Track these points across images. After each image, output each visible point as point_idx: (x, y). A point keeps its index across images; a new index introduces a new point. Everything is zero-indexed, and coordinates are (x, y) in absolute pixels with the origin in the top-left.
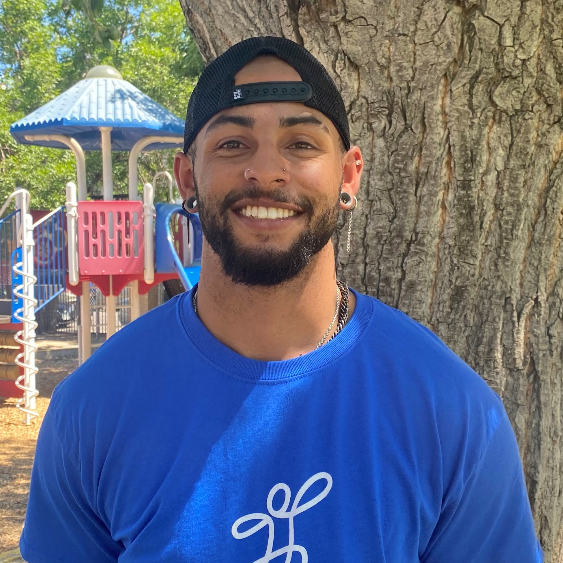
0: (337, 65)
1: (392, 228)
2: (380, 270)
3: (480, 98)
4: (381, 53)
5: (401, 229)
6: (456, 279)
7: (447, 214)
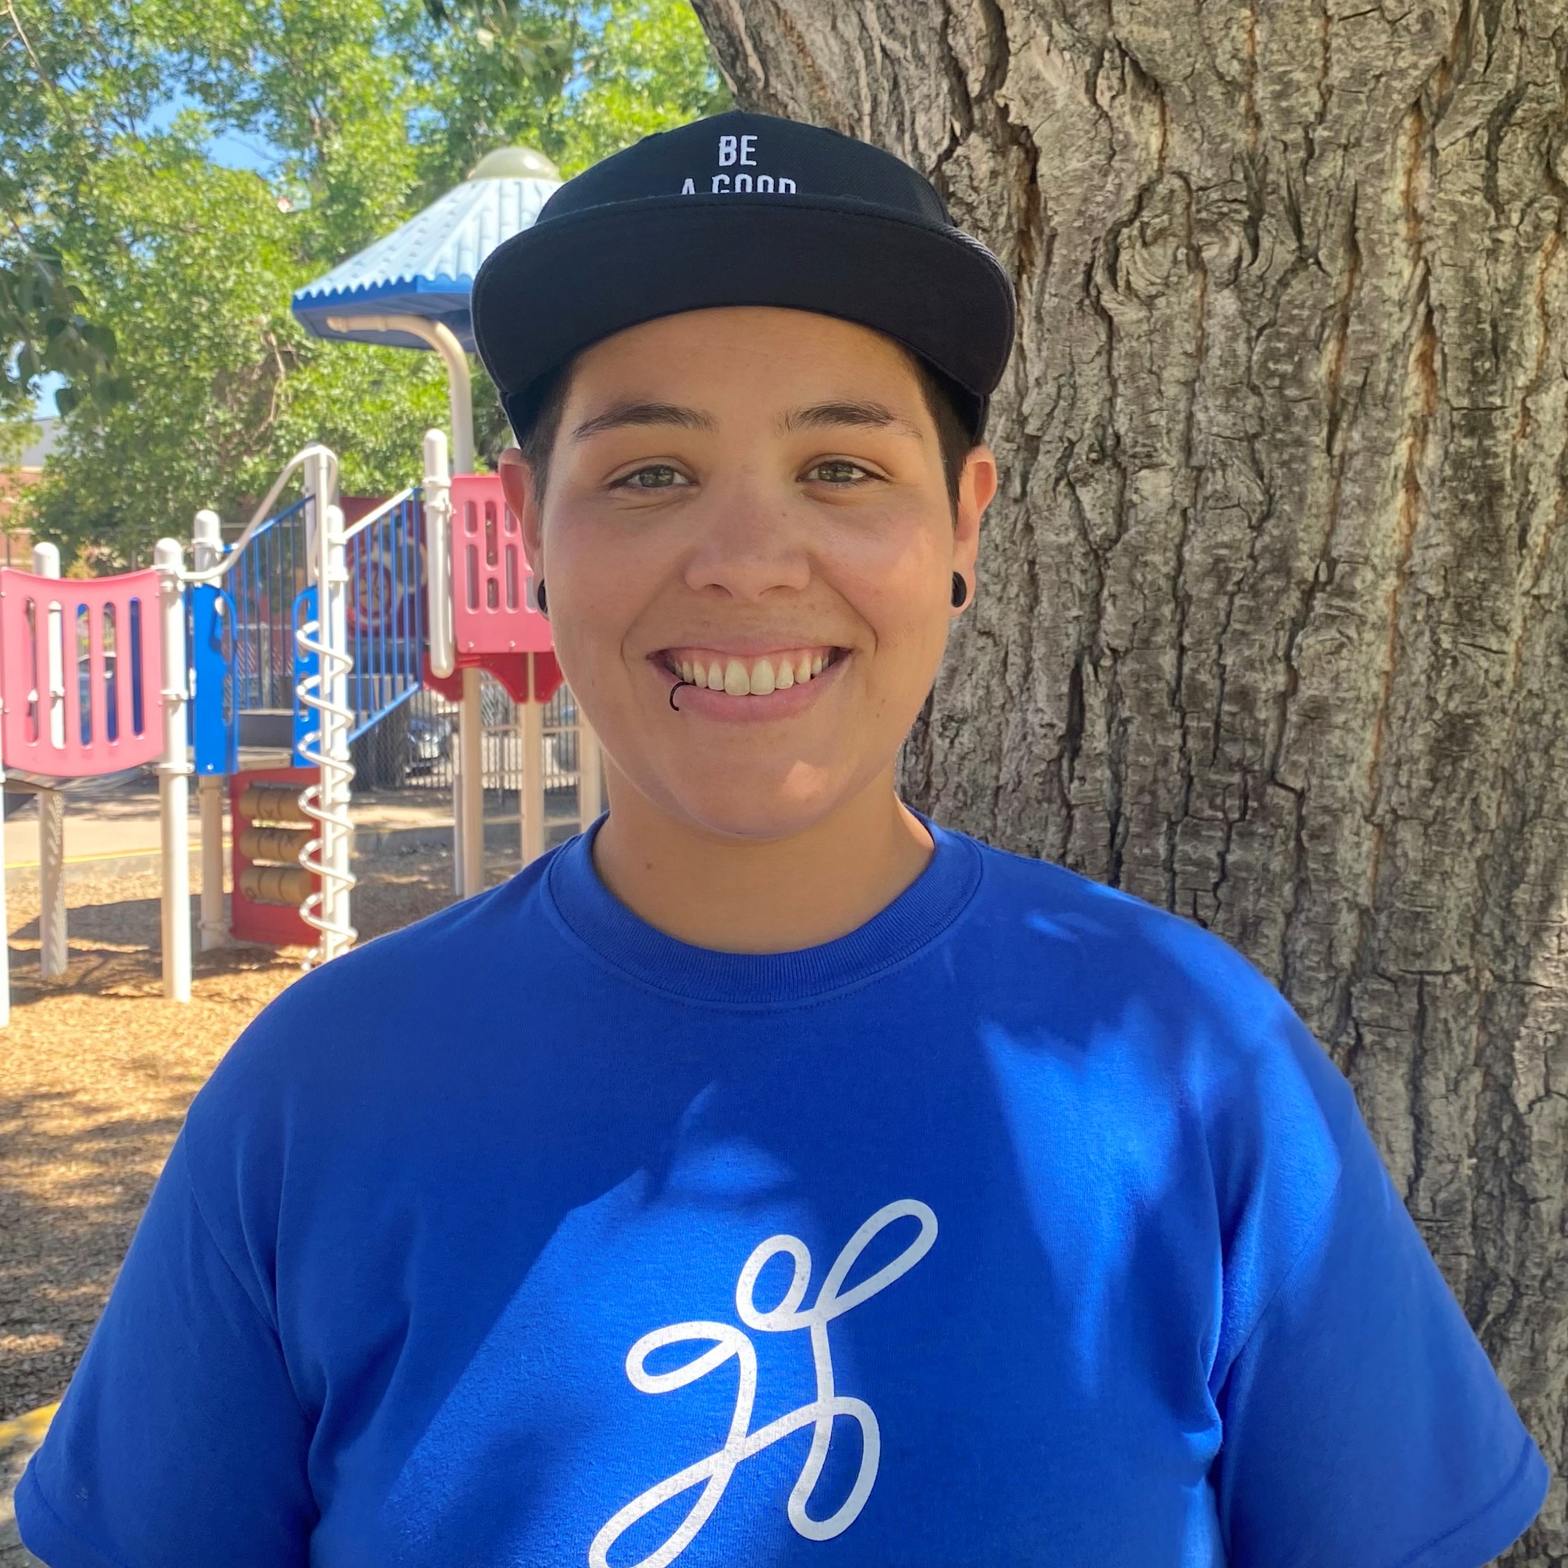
0: (1101, 83)
1: (1258, 545)
2: (1224, 667)
3: (1518, 170)
4: (1227, 45)
5: (1284, 550)
6: (1449, 695)
7: (1421, 505)
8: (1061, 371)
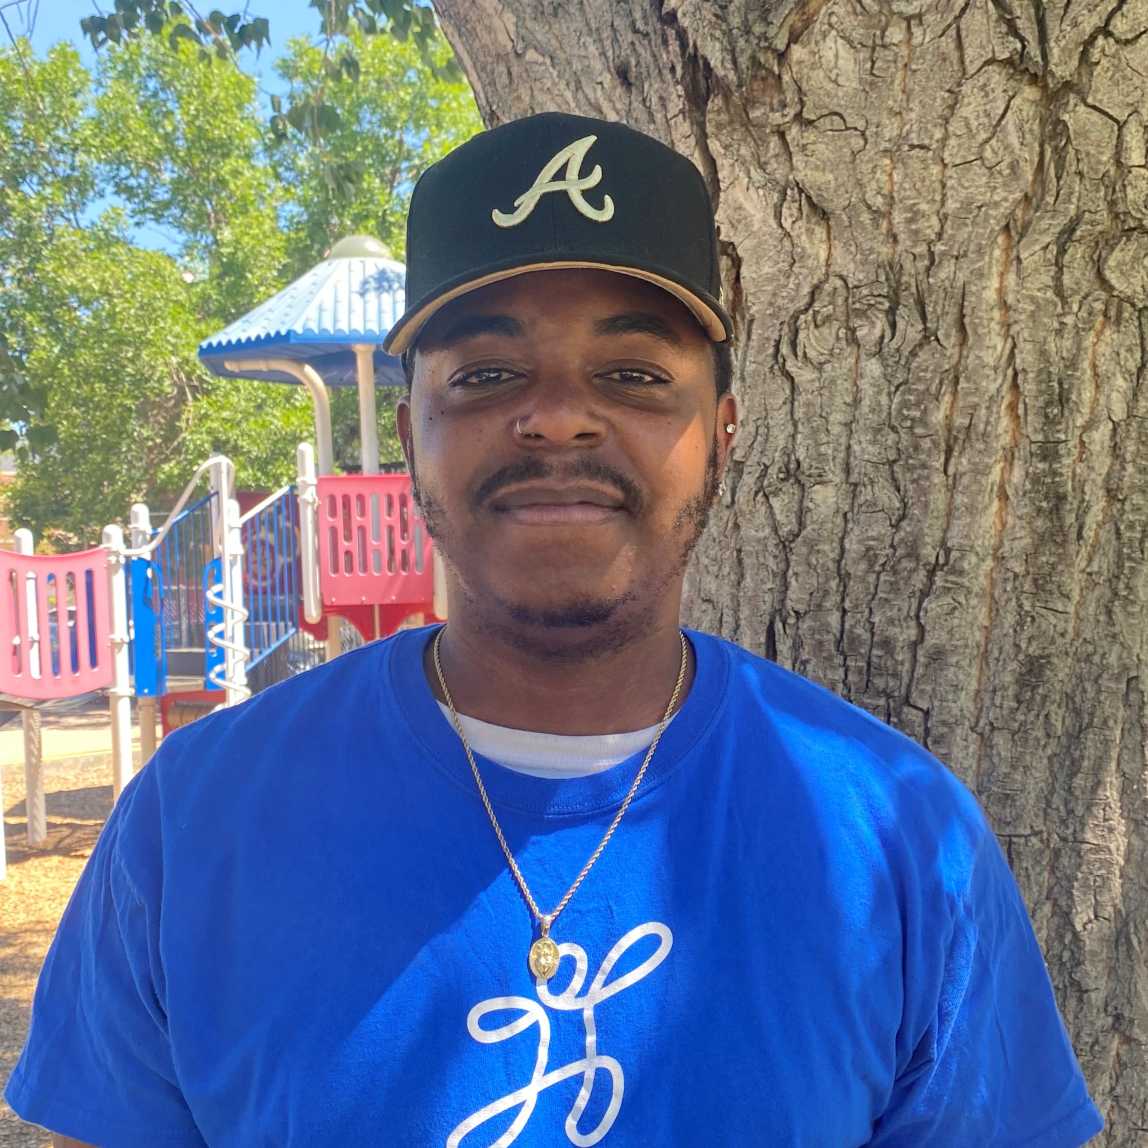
0: (785, 211)
1: (896, 539)
2: (873, 624)
3: (1077, 274)
4: (874, 185)
5: (915, 541)
6: (1029, 642)
7: (1010, 510)
8: (758, 416)
